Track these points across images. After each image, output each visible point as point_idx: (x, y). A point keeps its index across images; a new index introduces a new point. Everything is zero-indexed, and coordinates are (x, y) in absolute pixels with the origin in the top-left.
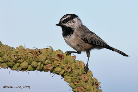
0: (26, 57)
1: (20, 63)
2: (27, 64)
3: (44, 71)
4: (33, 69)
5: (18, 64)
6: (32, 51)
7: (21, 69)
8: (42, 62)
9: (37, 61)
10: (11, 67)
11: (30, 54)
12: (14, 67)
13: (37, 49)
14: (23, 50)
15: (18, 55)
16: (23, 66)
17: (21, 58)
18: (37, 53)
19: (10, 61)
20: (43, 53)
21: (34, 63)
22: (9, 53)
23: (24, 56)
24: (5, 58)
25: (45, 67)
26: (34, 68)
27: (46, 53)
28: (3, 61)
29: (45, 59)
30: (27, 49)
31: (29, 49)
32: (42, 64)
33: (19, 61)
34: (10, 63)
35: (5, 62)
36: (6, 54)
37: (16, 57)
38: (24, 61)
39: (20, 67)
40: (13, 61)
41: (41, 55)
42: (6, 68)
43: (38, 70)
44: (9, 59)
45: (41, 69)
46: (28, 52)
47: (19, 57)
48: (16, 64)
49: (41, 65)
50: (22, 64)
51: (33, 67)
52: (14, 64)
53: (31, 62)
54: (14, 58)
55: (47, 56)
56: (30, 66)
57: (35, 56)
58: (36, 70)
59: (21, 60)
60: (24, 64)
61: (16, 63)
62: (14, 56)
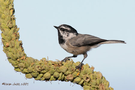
0: (49, 68)
1: (44, 74)
2: (50, 74)
3: (65, 81)
4: (55, 79)
5: (41, 75)
6: (55, 62)
7: (44, 79)
8: (63, 73)
9: (59, 72)
10: (35, 77)
11: (53, 65)
12: (38, 78)
13: (59, 61)
14: (46, 62)
15: (41, 66)
16: (47, 76)
17: (44, 70)
18: (59, 64)
19: (34, 72)
20: (64, 65)
21: (56, 74)
22: (33, 65)
23: (47, 67)
24: (29, 69)
25: (66, 77)
26: (57, 79)
27: (67, 65)
28: (28, 72)
29: (66, 70)
30: (49, 61)
31: (51, 61)
32: (64, 75)
33: (42, 71)
34: (35, 74)
35: (30, 73)
36: (31, 66)
37: (39, 68)
38: (47, 72)
39: (43, 77)
40: (37, 72)
41: (62, 66)
42: (31, 78)
43: (60, 80)
44: (33, 70)
45: (62, 79)
46: (51, 63)
47: (43, 68)
48: (40, 75)
49: (62, 75)
50: (45, 75)
51: (55, 77)
52: (38, 75)
53: (54, 73)
54: (38, 70)
55: (68, 68)
56: (52, 77)
57: (57, 67)
58: (58, 80)
59: (44, 71)
60: (47, 75)
61: (40, 73)
62: (38, 67)
